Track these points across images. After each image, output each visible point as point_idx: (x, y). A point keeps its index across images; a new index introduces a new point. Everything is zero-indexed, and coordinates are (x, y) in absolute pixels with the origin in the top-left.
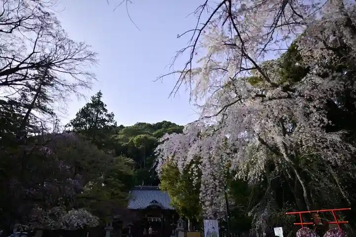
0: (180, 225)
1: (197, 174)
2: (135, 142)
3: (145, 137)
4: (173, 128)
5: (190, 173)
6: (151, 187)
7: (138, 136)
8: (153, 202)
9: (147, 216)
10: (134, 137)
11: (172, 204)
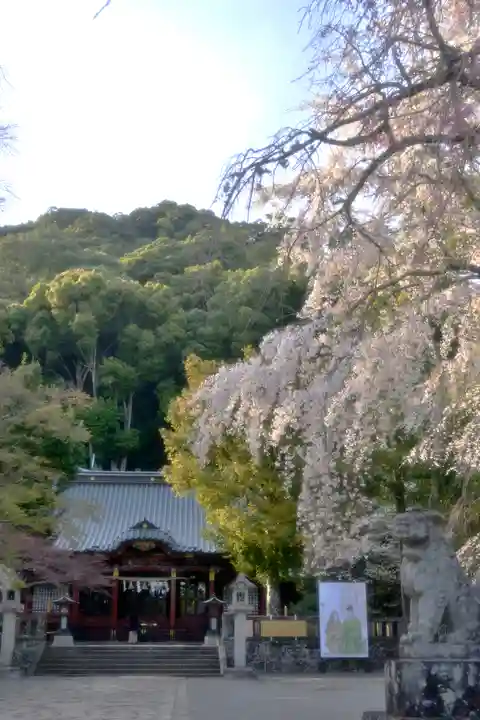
0: (240, 596)
1: (292, 466)
2: (53, 301)
3: (95, 280)
4: (201, 236)
5: (277, 464)
6: (123, 472)
7: (66, 275)
8: (139, 526)
9: (122, 574)
10: (50, 278)
11: (212, 534)
